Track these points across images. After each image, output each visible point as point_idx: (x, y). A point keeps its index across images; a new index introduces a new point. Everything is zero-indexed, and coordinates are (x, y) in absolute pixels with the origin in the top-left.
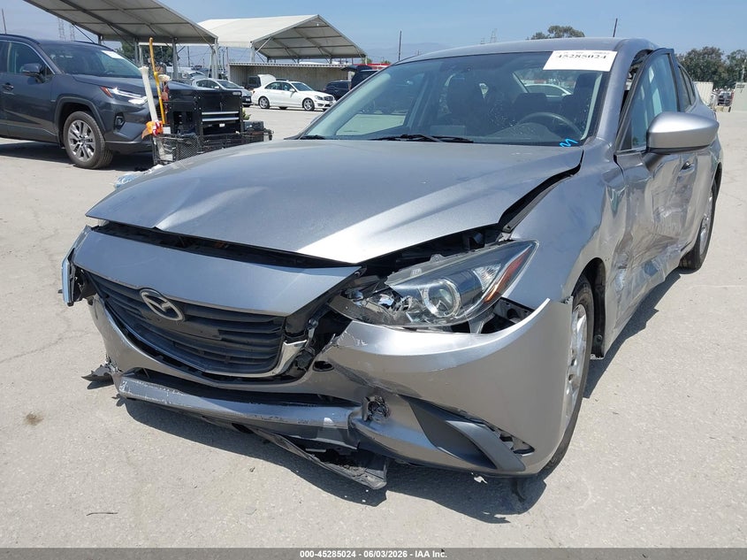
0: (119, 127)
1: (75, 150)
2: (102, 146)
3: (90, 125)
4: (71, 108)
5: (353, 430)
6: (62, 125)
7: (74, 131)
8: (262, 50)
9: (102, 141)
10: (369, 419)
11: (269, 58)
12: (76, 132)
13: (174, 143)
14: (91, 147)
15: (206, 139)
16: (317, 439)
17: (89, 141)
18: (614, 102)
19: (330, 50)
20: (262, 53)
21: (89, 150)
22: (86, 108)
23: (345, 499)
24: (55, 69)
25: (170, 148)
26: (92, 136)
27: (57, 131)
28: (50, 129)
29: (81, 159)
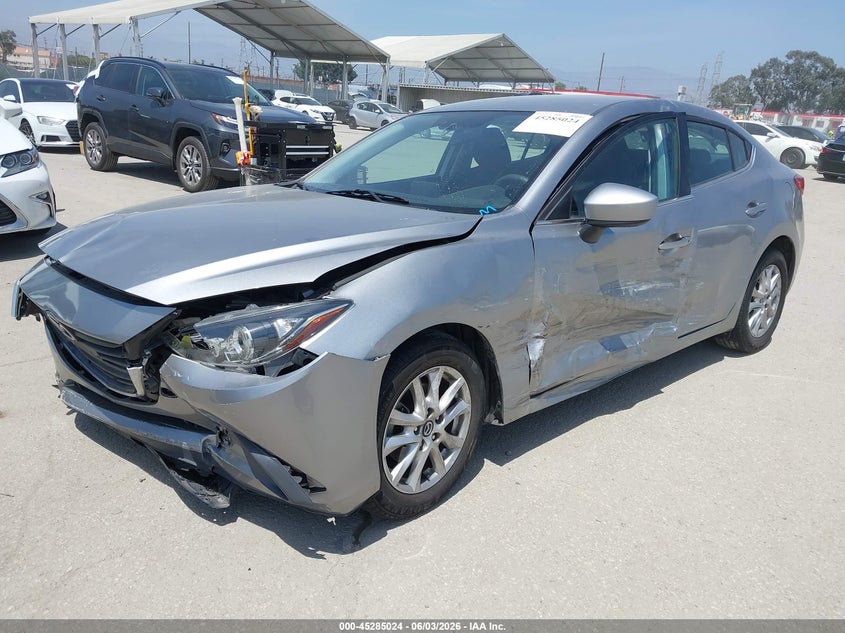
0: (224, 154)
1: (185, 174)
2: (209, 171)
3: (199, 150)
4: (184, 133)
5: (207, 454)
6: (176, 150)
7: (186, 155)
8: (441, 71)
9: (208, 167)
10: (220, 446)
11: (447, 79)
12: (188, 156)
13: (259, 175)
14: (198, 172)
15: (289, 172)
16: (184, 460)
17: (198, 165)
18: (556, 173)
19: (514, 72)
20: (441, 75)
21: (197, 175)
22: (196, 133)
23: (202, 516)
24: (176, 93)
25: (255, 179)
26: (200, 161)
27: (171, 154)
28: (166, 151)
29: (189, 183)
